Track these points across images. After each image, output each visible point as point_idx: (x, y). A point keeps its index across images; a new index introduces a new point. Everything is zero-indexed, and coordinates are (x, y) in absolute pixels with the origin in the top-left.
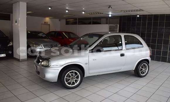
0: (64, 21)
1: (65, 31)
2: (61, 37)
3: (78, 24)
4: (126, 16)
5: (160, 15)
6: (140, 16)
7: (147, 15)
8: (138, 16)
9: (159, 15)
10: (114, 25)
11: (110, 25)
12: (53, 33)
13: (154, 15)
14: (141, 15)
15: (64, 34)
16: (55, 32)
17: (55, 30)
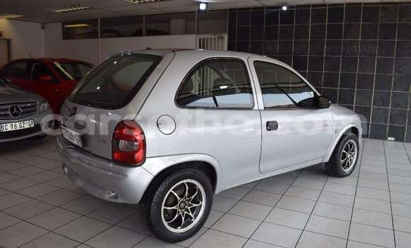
0: (57, 29)
1: (62, 59)
2: (49, 78)
3: (101, 37)
4: (249, 9)
5: (347, 4)
6: (288, 7)
7: (308, 6)
8: (285, 8)
9: (342, 4)
10: (213, 37)
11: (202, 36)
12: (24, 66)
13: (330, 5)
14: (293, 7)
15: (59, 66)
16: (30, 62)
17: (27, 57)
